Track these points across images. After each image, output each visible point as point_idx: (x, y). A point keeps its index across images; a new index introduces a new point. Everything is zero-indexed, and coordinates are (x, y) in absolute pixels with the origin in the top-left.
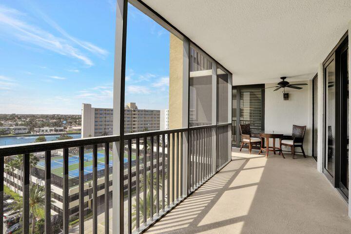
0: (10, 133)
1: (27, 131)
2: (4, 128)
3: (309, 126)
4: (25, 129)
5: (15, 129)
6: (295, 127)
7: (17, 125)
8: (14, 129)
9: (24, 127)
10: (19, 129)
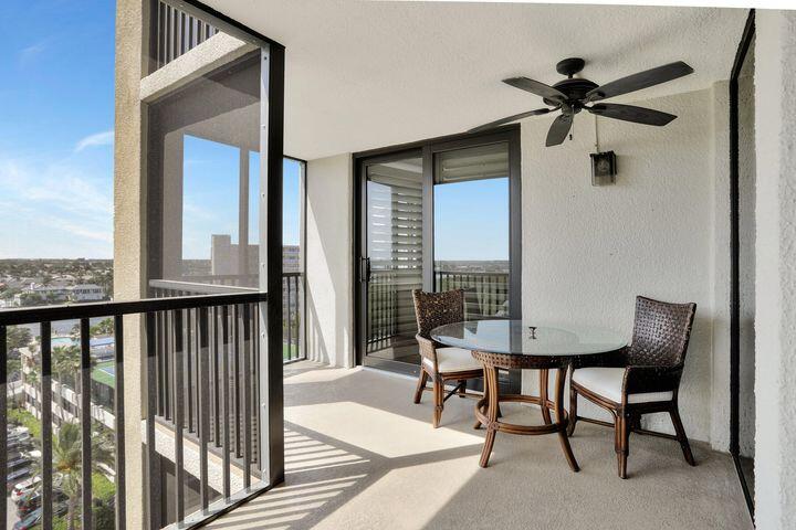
0: (67, 300)
1: (102, 295)
2: (55, 288)
3: (714, 303)
4: (97, 291)
5: (77, 292)
6: (646, 304)
7: (80, 282)
8: (74, 291)
9: (94, 287)
10: (85, 292)
